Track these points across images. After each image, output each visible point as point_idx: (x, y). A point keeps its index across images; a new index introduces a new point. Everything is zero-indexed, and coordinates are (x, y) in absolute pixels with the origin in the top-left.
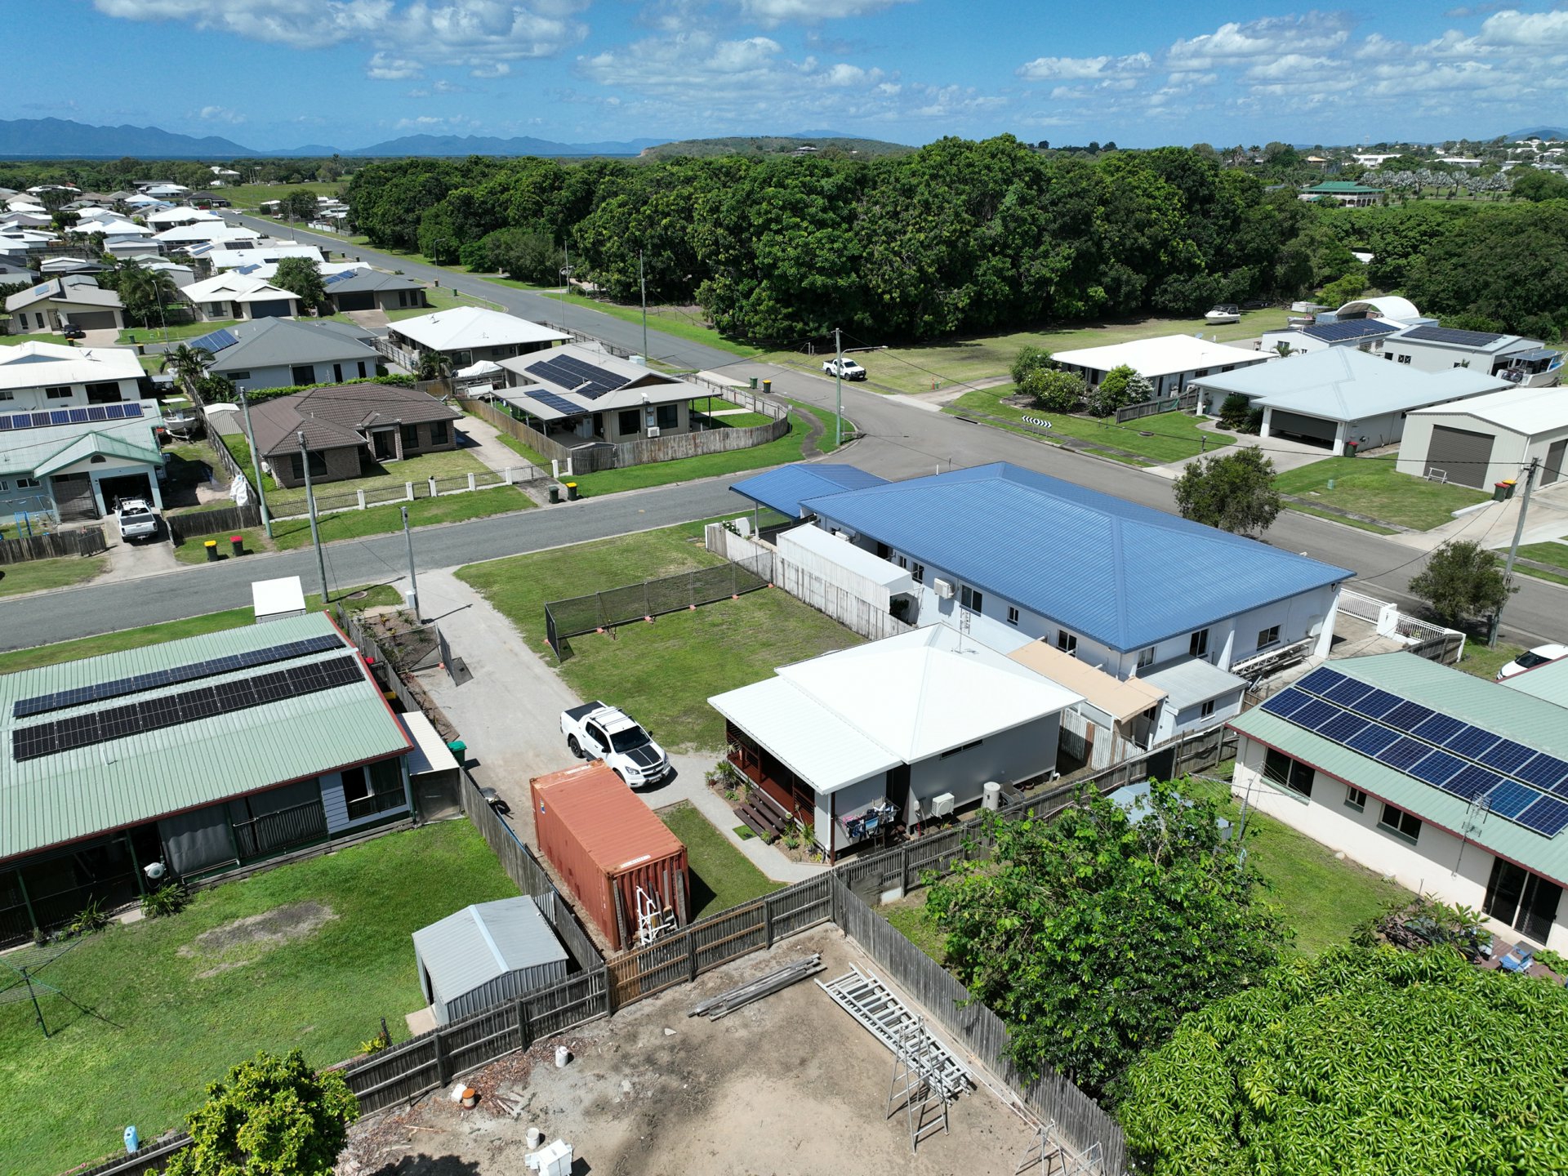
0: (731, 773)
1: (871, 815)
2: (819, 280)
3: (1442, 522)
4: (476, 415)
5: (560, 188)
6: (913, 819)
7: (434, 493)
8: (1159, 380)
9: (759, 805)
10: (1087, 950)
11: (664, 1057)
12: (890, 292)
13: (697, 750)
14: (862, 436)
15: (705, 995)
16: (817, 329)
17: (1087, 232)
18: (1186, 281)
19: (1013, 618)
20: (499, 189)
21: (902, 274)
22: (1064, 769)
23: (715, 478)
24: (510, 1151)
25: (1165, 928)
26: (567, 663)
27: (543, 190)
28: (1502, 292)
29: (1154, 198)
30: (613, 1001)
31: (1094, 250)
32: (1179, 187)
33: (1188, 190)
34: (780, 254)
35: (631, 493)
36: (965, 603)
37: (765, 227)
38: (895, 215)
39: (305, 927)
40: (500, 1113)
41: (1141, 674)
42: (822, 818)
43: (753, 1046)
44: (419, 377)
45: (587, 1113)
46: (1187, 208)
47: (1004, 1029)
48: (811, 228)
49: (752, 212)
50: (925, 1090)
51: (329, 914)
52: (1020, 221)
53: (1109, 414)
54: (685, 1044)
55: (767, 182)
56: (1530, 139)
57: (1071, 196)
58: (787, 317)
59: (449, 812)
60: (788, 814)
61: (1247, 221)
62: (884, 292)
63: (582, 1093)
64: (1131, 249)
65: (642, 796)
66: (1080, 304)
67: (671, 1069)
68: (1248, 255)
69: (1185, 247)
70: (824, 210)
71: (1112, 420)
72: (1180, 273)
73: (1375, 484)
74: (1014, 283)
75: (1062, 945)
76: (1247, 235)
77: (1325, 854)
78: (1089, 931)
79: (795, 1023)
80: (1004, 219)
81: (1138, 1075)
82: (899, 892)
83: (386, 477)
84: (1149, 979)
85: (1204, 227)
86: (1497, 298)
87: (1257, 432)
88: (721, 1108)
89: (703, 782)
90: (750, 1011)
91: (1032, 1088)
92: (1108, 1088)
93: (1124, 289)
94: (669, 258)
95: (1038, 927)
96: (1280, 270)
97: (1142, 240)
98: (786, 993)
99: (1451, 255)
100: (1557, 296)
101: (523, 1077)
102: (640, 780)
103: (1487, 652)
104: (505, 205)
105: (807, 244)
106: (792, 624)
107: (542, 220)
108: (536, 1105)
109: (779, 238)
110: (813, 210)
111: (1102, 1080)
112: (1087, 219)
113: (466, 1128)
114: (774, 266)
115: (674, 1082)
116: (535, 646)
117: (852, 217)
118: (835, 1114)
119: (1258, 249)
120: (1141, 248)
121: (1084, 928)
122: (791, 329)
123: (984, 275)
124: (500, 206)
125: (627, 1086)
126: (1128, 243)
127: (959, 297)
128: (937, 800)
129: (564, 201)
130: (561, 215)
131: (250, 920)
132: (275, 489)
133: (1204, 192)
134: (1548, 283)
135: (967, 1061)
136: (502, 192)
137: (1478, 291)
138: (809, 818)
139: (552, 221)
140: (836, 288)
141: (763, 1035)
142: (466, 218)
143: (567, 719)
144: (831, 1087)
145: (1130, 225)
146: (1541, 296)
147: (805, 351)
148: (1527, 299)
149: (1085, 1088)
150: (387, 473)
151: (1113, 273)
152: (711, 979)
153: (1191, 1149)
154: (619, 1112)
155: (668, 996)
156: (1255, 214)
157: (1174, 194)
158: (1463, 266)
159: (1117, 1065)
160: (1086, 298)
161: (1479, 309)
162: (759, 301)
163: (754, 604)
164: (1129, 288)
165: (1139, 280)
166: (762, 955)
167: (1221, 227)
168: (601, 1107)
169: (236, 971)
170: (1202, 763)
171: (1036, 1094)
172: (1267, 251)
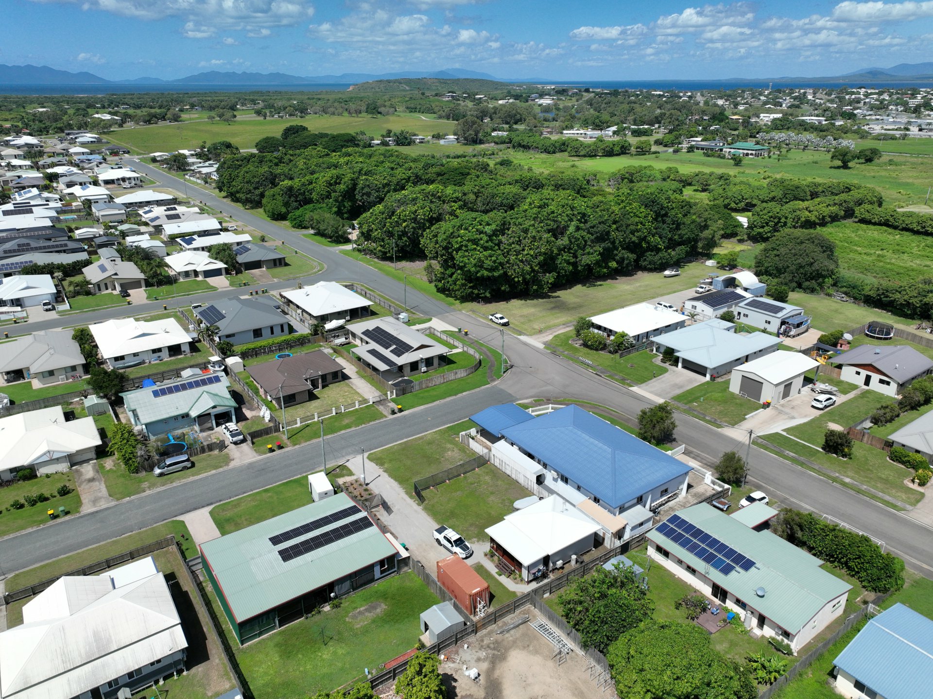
0: (492, 553)
1: (539, 570)
2: (486, 273)
3: (741, 421)
4: (342, 357)
5: (339, 183)
6: (550, 569)
7: (343, 411)
8: (637, 338)
9: (502, 564)
10: (599, 617)
11: (492, 646)
12: (518, 277)
13: (478, 541)
14: (512, 367)
15: (499, 628)
16: (484, 293)
17: (608, 239)
18: (655, 255)
19: (579, 488)
20: (307, 183)
21: (523, 270)
22: (596, 547)
23: (454, 397)
24: (460, 671)
25: (617, 613)
26: (424, 504)
27: (331, 185)
28: (794, 271)
29: (640, 217)
30: (475, 631)
31: (611, 246)
32: (651, 210)
33: (655, 212)
34: (467, 261)
35: (422, 407)
36: (562, 480)
37: (459, 249)
38: (519, 242)
39: (378, 610)
40: (454, 662)
41: (620, 513)
42: (525, 573)
43: (514, 642)
44: (311, 334)
45: (476, 661)
46: (655, 219)
47: (579, 634)
48: (481, 250)
49: (453, 241)
50: (560, 653)
51: (384, 606)
52: (577, 239)
53: (617, 352)
54: (496, 642)
55: (460, 227)
56: (860, 88)
57: (600, 223)
58: (470, 287)
59: (406, 569)
60: (513, 568)
61: (684, 224)
62: (515, 277)
63: (473, 656)
64: (629, 243)
65: (465, 560)
66: (605, 270)
67: (494, 649)
68: (684, 241)
69: (655, 240)
70: (487, 242)
71: (617, 355)
72: (652, 251)
73: (720, 399)
74: (575, 265)
75: (594, 616)
76: (683, 231)
77: (672, 575)
78: (600, 612)
79: (525, 635)
80: (569, 238)
81: (611, 648)
82: (548, 594)
83: (318, 400)
84: (614, 625)
85: (663, 229)
86: (792, 273)
87: (677, 366)
88: (509, 659)
89: (483, 555)
90: (512, 632)
91: (587, 651)
92: (605, 650)
93: (626, 262)
94: (406, 241)
95: (587, 610)
96: (700, 245)
97: (634, 239)
98: (521, 626)
99: (774, 249)
100: (818, 274)
101: (457, 653)
102: (464, 556)
103: (739, 491)
104: (311, 192)
105: (479, 258)
106: (500, 483)
107: (331, 200)
108: (463, 659)
109: (467, 254)
110: (482, 242)
111: (603, 649)
112: (608, 233)
113: (447, 666)
114: (465, 266)
115: (496, 653)
116: (411, 497)
117: (499, 244)
118: (537, 659)
119: (689, 238)
120: (633, 242)
121: (599, 611)
122: (472, 293)
123: (560, 264)
124: (308, 192)
125: (484, 654)
126: (627, 240)
127: (550, 278)
128: (558, 563)
129: (342, 190)
130: (340, 198)
131: (362, 609)
132: (276, 410)
133: (663, 212)
134: (814, 269)
135: (570, 644)
136: (309, 185)
137: (785, 269)
138: (520, 571)
139: (336, 201)
140: (493, 276)
141: (517, 639)
142: (290, 197)
143: (436, 534)
144: (536, 652)
145: (628, 232)
146: (811, 274)
147: (479, 302)
148: (805, 275)
149: (599, 651)
150: (319, 398)
151: (620, 255)
152: (500, 623)
153: (620, 664)
154: (484, 660)
155: (489, 628)
156: (687, 220)
157: (649, 214)
158: (778, 255)
159: (607, 645)
160: (607, 267)
161: (785, 277)
162: (457, 279)
163: (484, 472)
164: (628, 261)
165: (632, 256)
166: (512, 615)
167: (671, 228)
168: (479, 660)
169: (365, 625)
170: (639, 544)
171: (588, 652)
172: (693, 238)
